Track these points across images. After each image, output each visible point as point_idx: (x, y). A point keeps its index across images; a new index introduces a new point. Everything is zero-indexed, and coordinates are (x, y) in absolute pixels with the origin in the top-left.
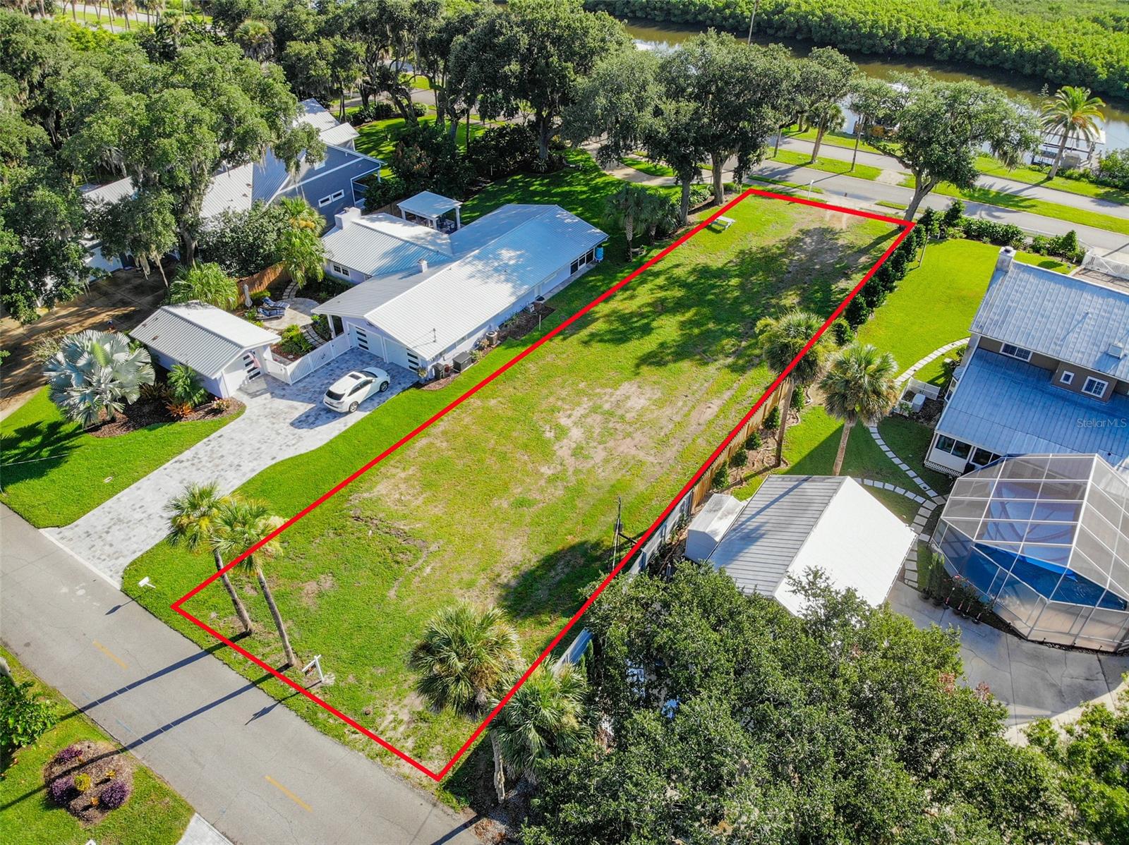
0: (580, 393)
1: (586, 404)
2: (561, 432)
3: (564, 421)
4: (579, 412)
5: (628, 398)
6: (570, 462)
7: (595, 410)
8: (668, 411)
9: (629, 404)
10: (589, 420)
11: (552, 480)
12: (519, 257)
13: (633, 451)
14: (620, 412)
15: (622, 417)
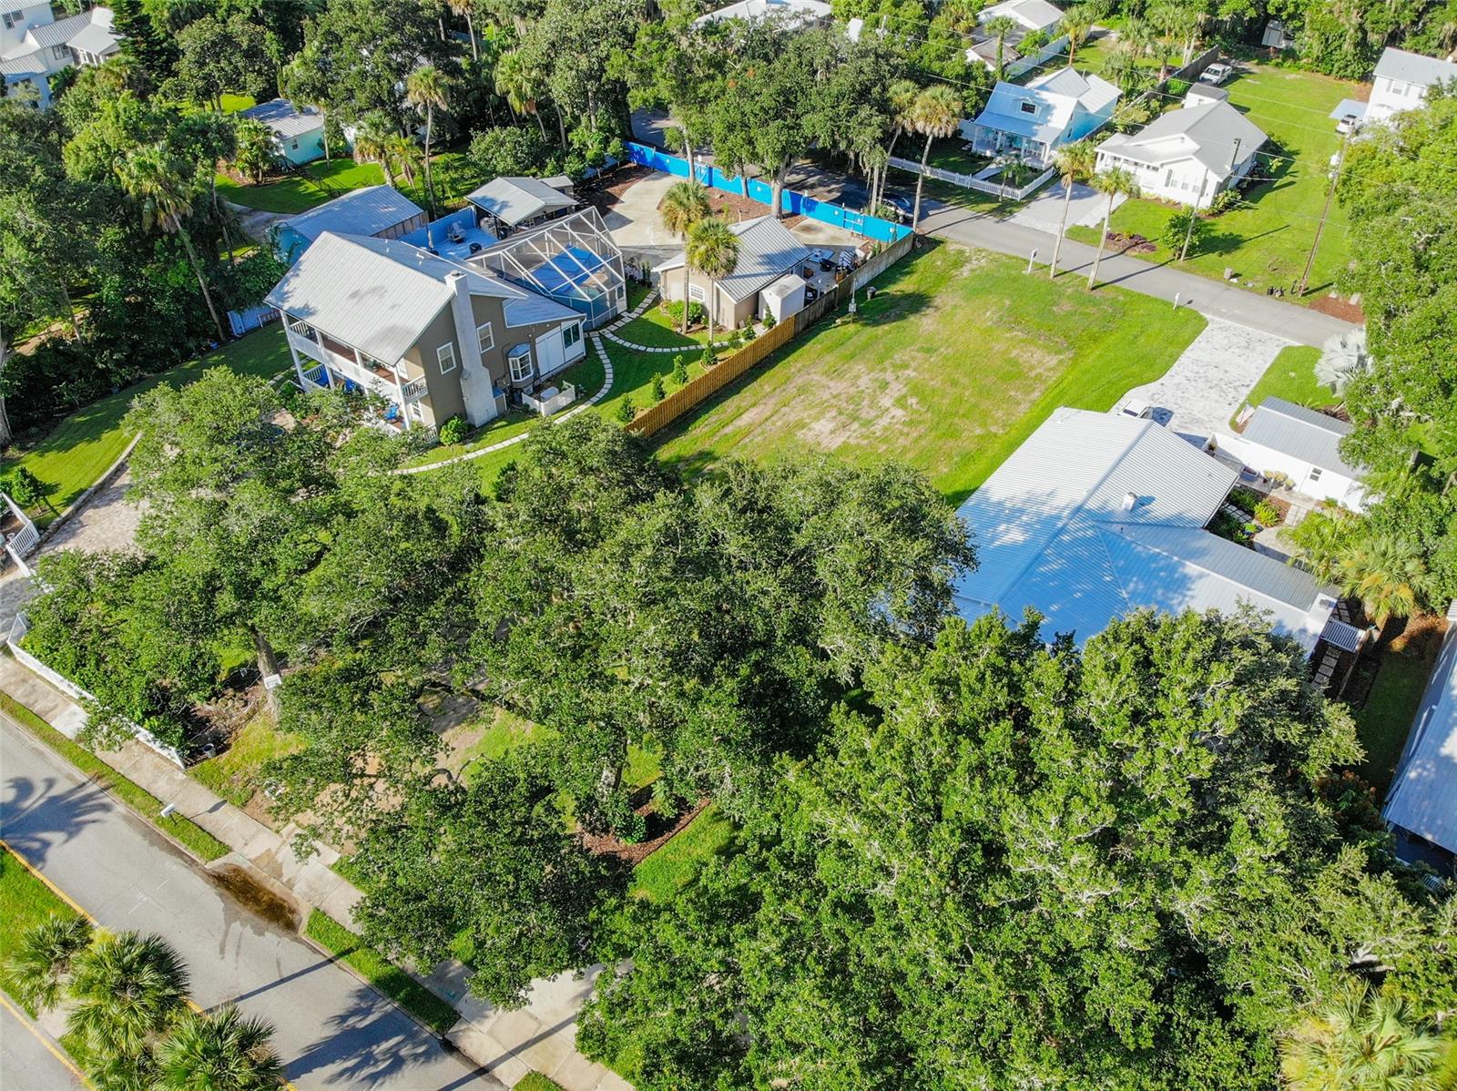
0: (885, 440)
1: (877, 429)
2: (901, 402)
3: (899, 412)
4: (885, 421)
5: (832, 432)
6: (889, 376)
7: (868, 423)
8: (793, 418)
9: (831, 426)
10: (873, 414)
11: (905, 366)
12: (993, 539)
13: (832, 384)
14: (843, 418)
15: (840, 413)
